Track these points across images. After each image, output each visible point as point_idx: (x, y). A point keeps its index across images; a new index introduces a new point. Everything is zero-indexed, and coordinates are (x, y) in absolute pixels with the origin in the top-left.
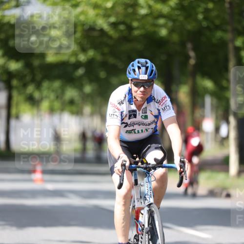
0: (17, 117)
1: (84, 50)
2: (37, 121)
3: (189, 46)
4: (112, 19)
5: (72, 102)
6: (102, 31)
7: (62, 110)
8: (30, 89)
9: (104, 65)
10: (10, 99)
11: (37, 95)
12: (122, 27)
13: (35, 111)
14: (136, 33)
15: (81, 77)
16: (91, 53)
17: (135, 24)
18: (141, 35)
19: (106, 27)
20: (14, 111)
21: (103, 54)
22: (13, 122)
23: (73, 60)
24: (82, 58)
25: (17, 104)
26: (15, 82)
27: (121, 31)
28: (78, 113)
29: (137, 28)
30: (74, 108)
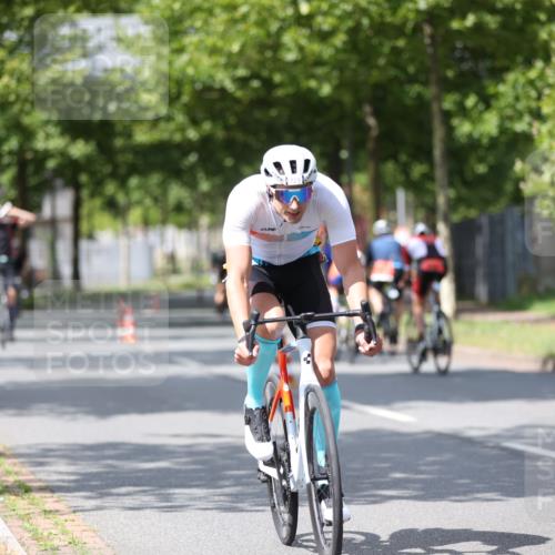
0: (91, 237)
1: (195, 122)
2: (123, 242)
3: (367, 109)
4: (242, 72)
5: (179, 208)
6: (223, 90)
7: (164, 222)
8: (110, 188)
9: (229, 145)
10: (77, 205)
11: (121, 198)
12: (255, 84)
13: (119, 226)
14: (280, 93)
15: (192, 168)
16: (207, 126)
17: (277, 78)
18: (287, 96)
19: (229, 86)
20: (84, 226)
21: (227, 128)
22: (84, 245)
23: (178, 137)
24: (192, 134)
25: (90, 215)
26: (84, 178)
27: (255, 90)
28: (191, 225)
29: (280, 85)
30: (184, 218)
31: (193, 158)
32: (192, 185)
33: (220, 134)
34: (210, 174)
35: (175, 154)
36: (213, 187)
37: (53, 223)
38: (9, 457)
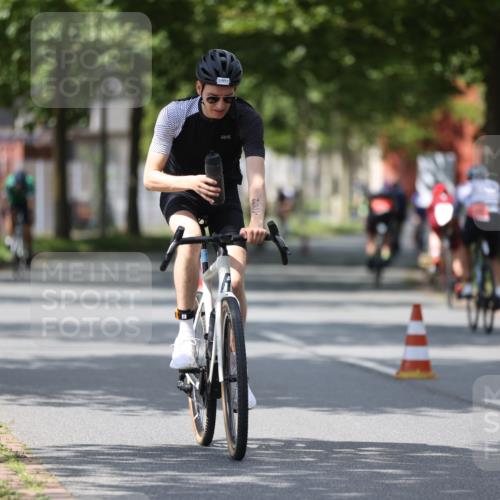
5: (278, 123)
23: (280, 27)
28: (294, 150)
30: (285, 139)
31: (300, 52)
32: (297, 92)
33: (340, 22)
34: (322, 78)
35: (277, 48)
36: (327, 96)
37: (103, 138)
38: (31, 461)
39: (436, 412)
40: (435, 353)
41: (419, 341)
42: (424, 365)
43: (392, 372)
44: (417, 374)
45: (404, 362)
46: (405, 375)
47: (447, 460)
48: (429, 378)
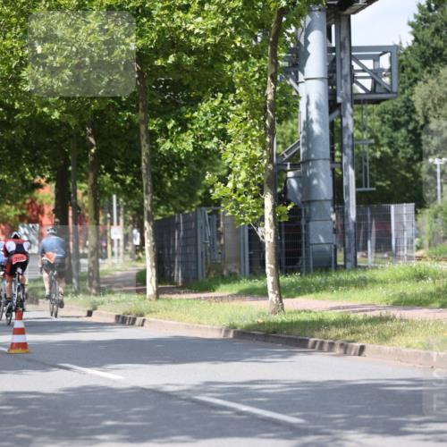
3: (89, 130)
39: (30, 372)
40: (29, 338)
41: (21, 331)
42: (24, 345)
43: (6, 350)
44: (20, 351)
45: (12, 344)
46: (13, 351)
47: (38, 400)
48: (27, 353)
